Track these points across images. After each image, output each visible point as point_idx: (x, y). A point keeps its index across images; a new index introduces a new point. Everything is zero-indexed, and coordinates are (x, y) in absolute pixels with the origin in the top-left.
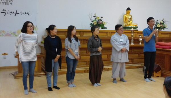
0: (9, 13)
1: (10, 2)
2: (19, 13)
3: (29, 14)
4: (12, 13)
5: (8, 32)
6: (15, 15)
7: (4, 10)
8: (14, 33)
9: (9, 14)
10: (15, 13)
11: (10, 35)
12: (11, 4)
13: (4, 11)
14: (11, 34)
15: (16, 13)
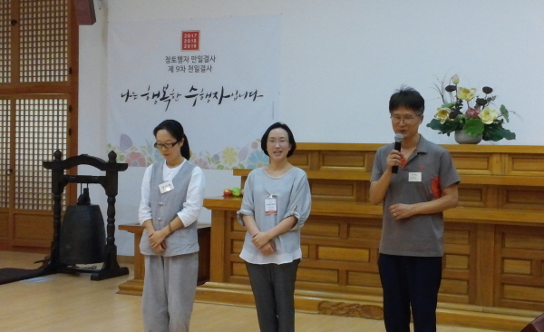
0: (204, 96)
1: (206, 64)
2: (229, 96)
3: (255, 95)
4: (213, 96)
5: (201, 154)
6: (220, 103)
7: (193, 89)
8: (216, 157)
9: (205, 100)
10: (219, 96)
11: (205, 163)
12: (210, 69)
13: (193, 93)
14: (207, 160)
15: (222, 96)
